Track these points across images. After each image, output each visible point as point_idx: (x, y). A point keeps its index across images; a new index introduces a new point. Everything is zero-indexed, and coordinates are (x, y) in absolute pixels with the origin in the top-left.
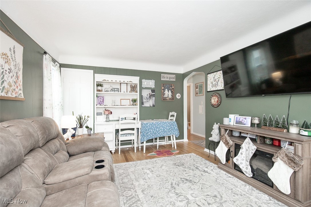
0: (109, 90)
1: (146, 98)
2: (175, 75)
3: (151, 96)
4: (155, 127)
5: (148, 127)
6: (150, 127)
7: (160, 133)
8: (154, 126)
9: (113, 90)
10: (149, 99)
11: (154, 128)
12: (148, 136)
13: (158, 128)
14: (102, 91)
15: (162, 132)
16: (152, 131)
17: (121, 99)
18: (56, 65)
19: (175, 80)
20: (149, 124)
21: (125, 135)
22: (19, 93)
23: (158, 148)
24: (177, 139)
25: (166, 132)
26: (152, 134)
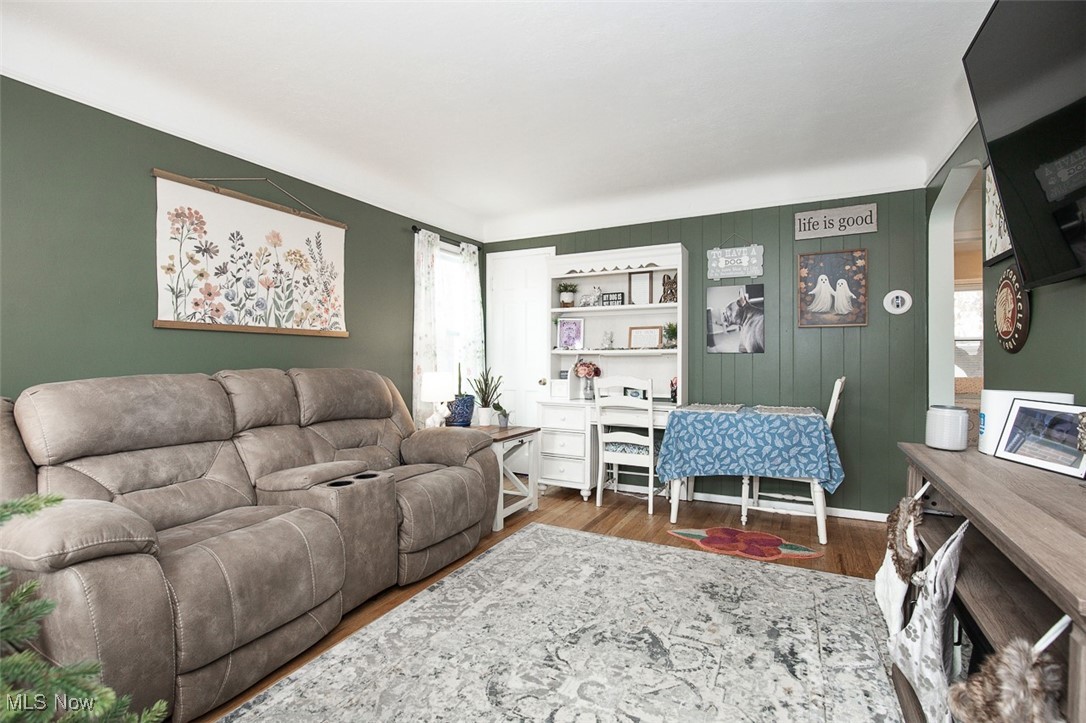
0: (592, 299)
1: (723, 319)
2: (873, 207)
3: (744, 312)
4: (716, 430)
5: (686, 428)
6: (695, 428)
7: (741, 461)
8: (712, 428)
9: (604, 299)
10: (735, 324)
11: (711, 437)
12: (689, 462)
13: (731, 437)
14: (572, 304)
15: (750, 456)
16: (702, 445)
17: (632, 329)
18: (463, 249)
19: (873, 228)
20: (690, 419)
21: (621, 448)
22: (332, 322)
23: (744, 519)
24: (830, 500)
25: (772, 460)
26: (703, 457)
